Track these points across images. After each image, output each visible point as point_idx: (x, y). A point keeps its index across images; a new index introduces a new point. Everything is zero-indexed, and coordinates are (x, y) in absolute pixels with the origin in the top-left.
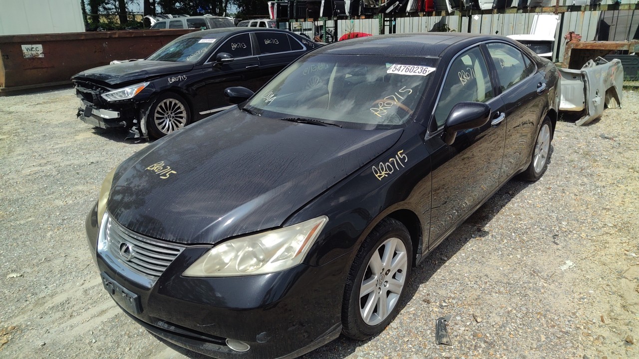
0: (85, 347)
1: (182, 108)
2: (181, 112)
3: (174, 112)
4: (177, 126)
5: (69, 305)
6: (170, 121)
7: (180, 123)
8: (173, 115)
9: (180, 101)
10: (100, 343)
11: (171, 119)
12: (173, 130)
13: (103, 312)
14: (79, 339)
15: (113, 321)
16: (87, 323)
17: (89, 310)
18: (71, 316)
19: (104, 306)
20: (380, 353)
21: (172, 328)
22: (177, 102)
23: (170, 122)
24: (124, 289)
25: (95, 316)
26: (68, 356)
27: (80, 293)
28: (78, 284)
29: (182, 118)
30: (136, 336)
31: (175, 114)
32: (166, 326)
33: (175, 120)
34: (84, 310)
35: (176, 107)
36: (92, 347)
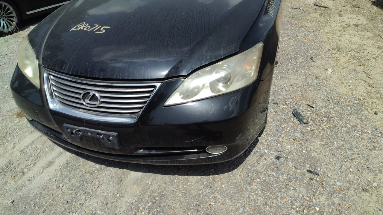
0: (56, 192)
1: (12, 9)
2: (11, 13)
3: (5, 13)
4: (11, 25)
5: (14, 165)
6: (3, 20)
7: (13, 21)
8: (5, 15)
9: (9, 3)
10: (67, 186)
11: (4, 18)
12: (8, 28)
13: (50, 163)
14: (45, 188)
15: (67, 167)
16: (42, 174)
17: (36, 164)
18: (23, 173)
19: (49, 158)
20: (274, 137)
21: (154, 152)
22: (6, 4)
23: (4, 22)
24: (100, 131)
25: (45, 168)
26: (44, 203)
27: (17, 154)
28: (9, 148)
29: (12, 17)
30: (96, 171)
31: (6, 15)
32: (147, 152)
33: (8, 19)
34: (32, 165)
35: (6, 8)
36: (62, 190)
